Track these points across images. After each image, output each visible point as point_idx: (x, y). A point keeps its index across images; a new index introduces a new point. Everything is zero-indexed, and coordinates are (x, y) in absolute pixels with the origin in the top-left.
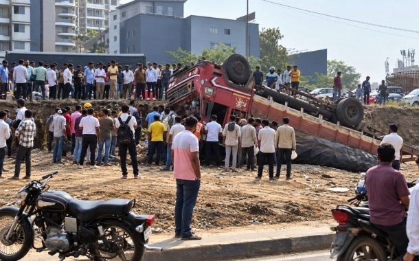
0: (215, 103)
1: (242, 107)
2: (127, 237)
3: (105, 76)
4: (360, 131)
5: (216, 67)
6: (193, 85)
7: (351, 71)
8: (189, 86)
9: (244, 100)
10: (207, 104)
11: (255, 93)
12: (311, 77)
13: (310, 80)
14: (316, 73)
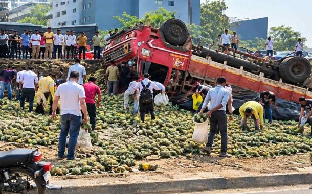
0: (152, 63)
1: (180, 67)
2: (30, 180)
3: (41, 40)
4: (305, 87)
5: (153, 30)
6: (130, 47)
7: (297, 36)
8: (126, 48)
9: (181, 60)
10: (144, 64)
11: (193, 53)
12: (251, 41)
13: (250, 43)
14: (257, 38)
